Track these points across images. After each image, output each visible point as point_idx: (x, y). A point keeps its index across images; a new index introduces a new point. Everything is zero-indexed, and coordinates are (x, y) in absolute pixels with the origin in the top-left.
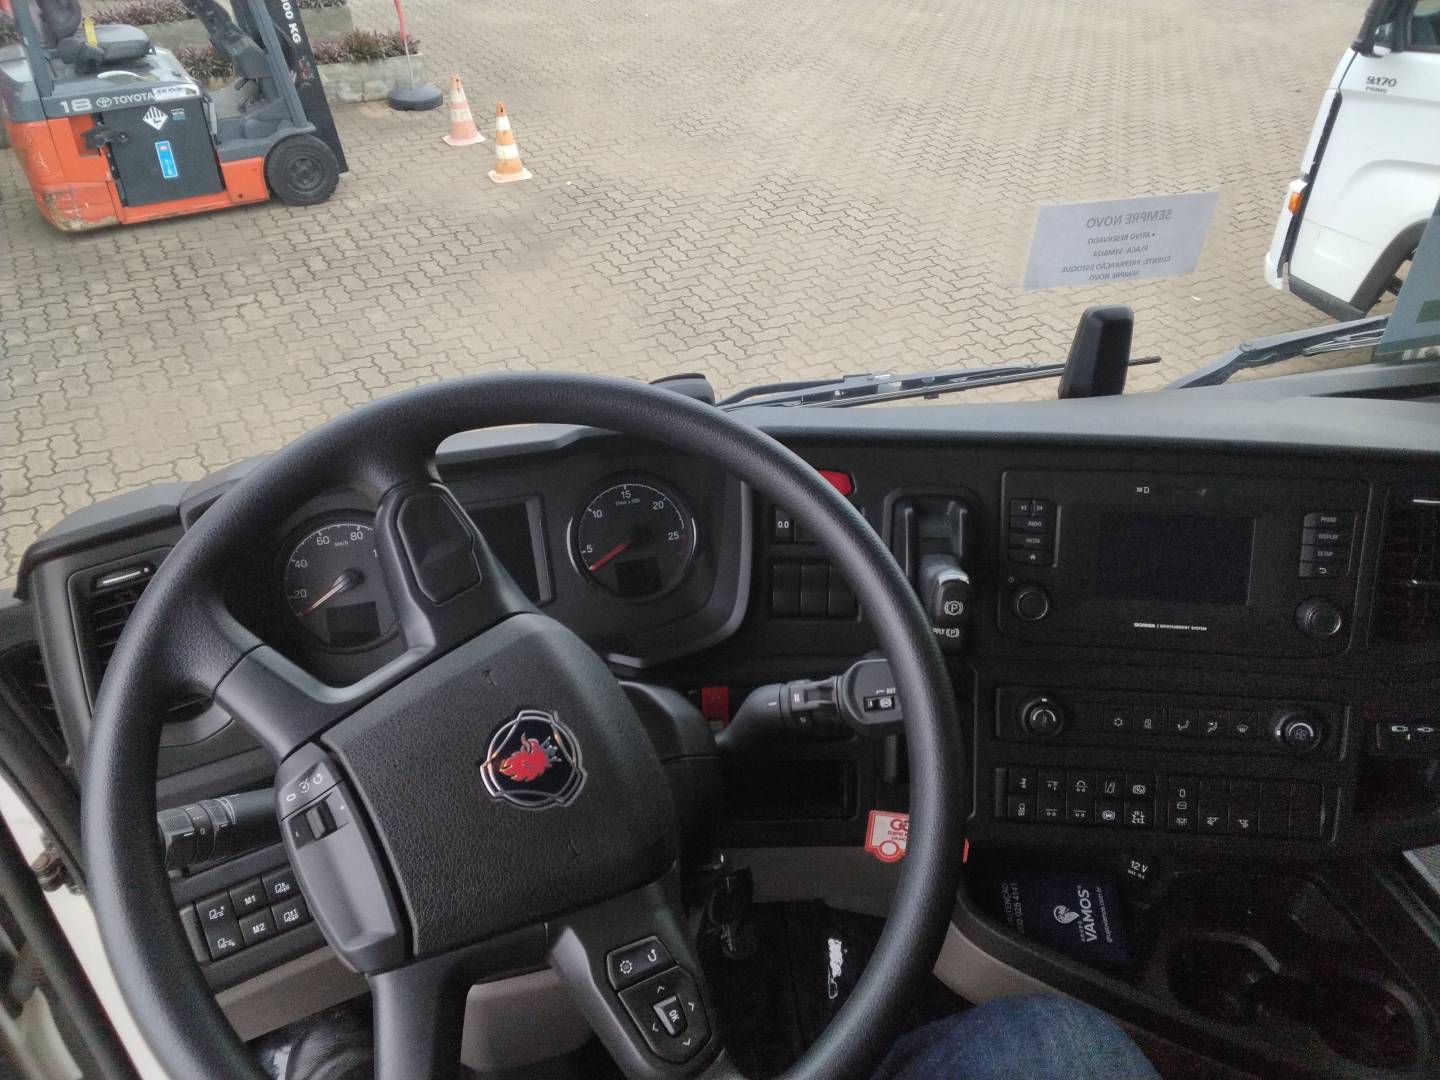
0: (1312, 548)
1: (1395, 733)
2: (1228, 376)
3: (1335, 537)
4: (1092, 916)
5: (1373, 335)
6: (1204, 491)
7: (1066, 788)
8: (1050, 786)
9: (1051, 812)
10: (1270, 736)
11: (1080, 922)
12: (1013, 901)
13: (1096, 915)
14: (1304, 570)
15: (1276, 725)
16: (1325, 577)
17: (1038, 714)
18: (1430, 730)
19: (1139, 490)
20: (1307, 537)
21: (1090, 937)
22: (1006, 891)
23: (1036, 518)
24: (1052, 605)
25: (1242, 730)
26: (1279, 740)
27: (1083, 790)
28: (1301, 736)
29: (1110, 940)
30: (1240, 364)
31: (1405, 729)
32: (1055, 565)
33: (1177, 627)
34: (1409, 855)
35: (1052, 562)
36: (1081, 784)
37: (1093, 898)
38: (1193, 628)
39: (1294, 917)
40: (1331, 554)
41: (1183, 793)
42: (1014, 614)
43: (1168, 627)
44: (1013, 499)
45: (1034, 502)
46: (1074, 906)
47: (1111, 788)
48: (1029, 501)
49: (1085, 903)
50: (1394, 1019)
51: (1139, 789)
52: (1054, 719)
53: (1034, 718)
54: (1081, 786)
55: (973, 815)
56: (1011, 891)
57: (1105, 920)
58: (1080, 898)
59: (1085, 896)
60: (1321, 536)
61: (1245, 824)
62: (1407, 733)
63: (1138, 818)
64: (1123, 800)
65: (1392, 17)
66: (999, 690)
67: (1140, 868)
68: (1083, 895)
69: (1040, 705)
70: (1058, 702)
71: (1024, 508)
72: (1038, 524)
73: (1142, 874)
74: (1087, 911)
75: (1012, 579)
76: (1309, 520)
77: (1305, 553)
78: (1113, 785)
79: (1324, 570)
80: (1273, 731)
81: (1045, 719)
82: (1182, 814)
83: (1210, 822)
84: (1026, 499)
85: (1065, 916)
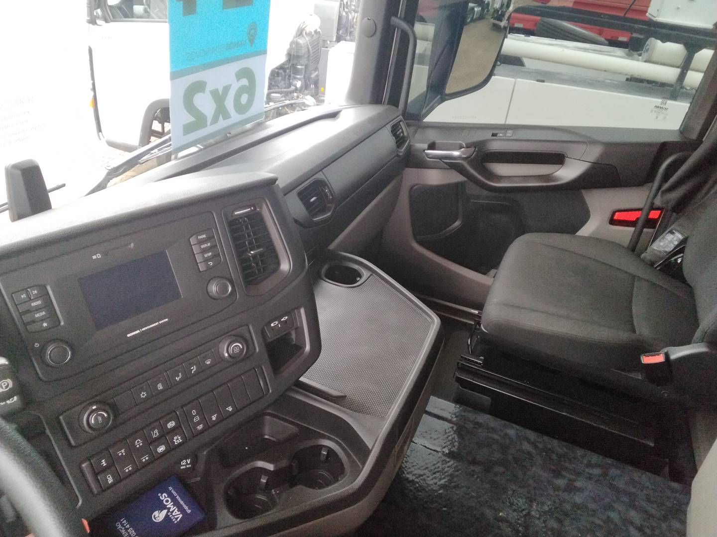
0: (201, 254)
1: (273, 326)
2: (106, 185)
3: (209, 244)
4: (174, 505)
5: (167, 146)
6: (132, 245)
7: (131, 449)
8: (120, 454)
9: (128, 469)
10: (222, 359)
11: (169, 514)
12: (126, 529)
13: (176, 503)
14: (202, 267)
15: (223, 352)
16: (213, 266)
17: (93, 417)
18: (287, 317)
19: (94, 257)
20: (196, 249)
21: (178, 518)
22: (120, 526)
23: (36, 299)
24: (72, 349)
25: (208, 363)
26: (228, 358)
27: (141, 444)
28: (237, 351)
29: (189, 511)
30: (109, 177)
31: (277, 322)
32: (62, 323)
33: (152, 326)
34: (302, 379)
35: (60, 323)
36: (138, 442)
37: (170, 495)
38: (160, 322)
39: (266, 437)
40: (210, 254)
41: (194, 412)
42: (48, 365)
43: (146, 328)
44: (12, 293)
45: (28, 290)
46: (161, 507)
47: (156, 433)
48: (25, 290)
49: (167, 501)
50: (328, 456)
51: (171, 424)
52: (106, 415)
53: (93, 422)
54: (139, 443)
55: (80, 503)
56: (122, 525)
57: (182, 502)
58: (163, 500)
59: (165, 497)
60: (202, 247)
61: (230, 409)
62: (278, 324)
63: (177, 440)
64: (166, 434)
65: (99, 6)
66: (61, 417)
67: (187, 462)
68: (164, 497)
69: (93, 411)
70: (104, 404)
71: (24, 296)
72: (39, 302)
73: (189, 464)
74: (170, 505)
75: (37, 345)
76: (193, 240)
77: (199, 258)
78: (156, 431)
79: (211, 263)
80: (223, 355)
81: (100, 419)
82: (199, 423)
83: (214, 418)
84: (23, 290)
85: (159, 516)
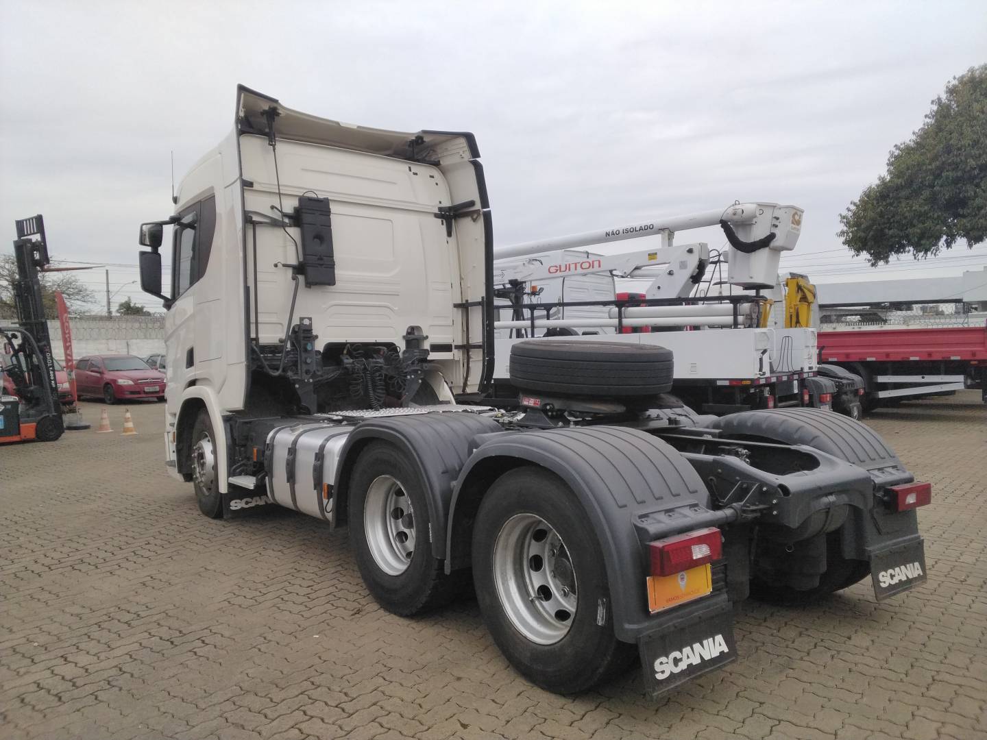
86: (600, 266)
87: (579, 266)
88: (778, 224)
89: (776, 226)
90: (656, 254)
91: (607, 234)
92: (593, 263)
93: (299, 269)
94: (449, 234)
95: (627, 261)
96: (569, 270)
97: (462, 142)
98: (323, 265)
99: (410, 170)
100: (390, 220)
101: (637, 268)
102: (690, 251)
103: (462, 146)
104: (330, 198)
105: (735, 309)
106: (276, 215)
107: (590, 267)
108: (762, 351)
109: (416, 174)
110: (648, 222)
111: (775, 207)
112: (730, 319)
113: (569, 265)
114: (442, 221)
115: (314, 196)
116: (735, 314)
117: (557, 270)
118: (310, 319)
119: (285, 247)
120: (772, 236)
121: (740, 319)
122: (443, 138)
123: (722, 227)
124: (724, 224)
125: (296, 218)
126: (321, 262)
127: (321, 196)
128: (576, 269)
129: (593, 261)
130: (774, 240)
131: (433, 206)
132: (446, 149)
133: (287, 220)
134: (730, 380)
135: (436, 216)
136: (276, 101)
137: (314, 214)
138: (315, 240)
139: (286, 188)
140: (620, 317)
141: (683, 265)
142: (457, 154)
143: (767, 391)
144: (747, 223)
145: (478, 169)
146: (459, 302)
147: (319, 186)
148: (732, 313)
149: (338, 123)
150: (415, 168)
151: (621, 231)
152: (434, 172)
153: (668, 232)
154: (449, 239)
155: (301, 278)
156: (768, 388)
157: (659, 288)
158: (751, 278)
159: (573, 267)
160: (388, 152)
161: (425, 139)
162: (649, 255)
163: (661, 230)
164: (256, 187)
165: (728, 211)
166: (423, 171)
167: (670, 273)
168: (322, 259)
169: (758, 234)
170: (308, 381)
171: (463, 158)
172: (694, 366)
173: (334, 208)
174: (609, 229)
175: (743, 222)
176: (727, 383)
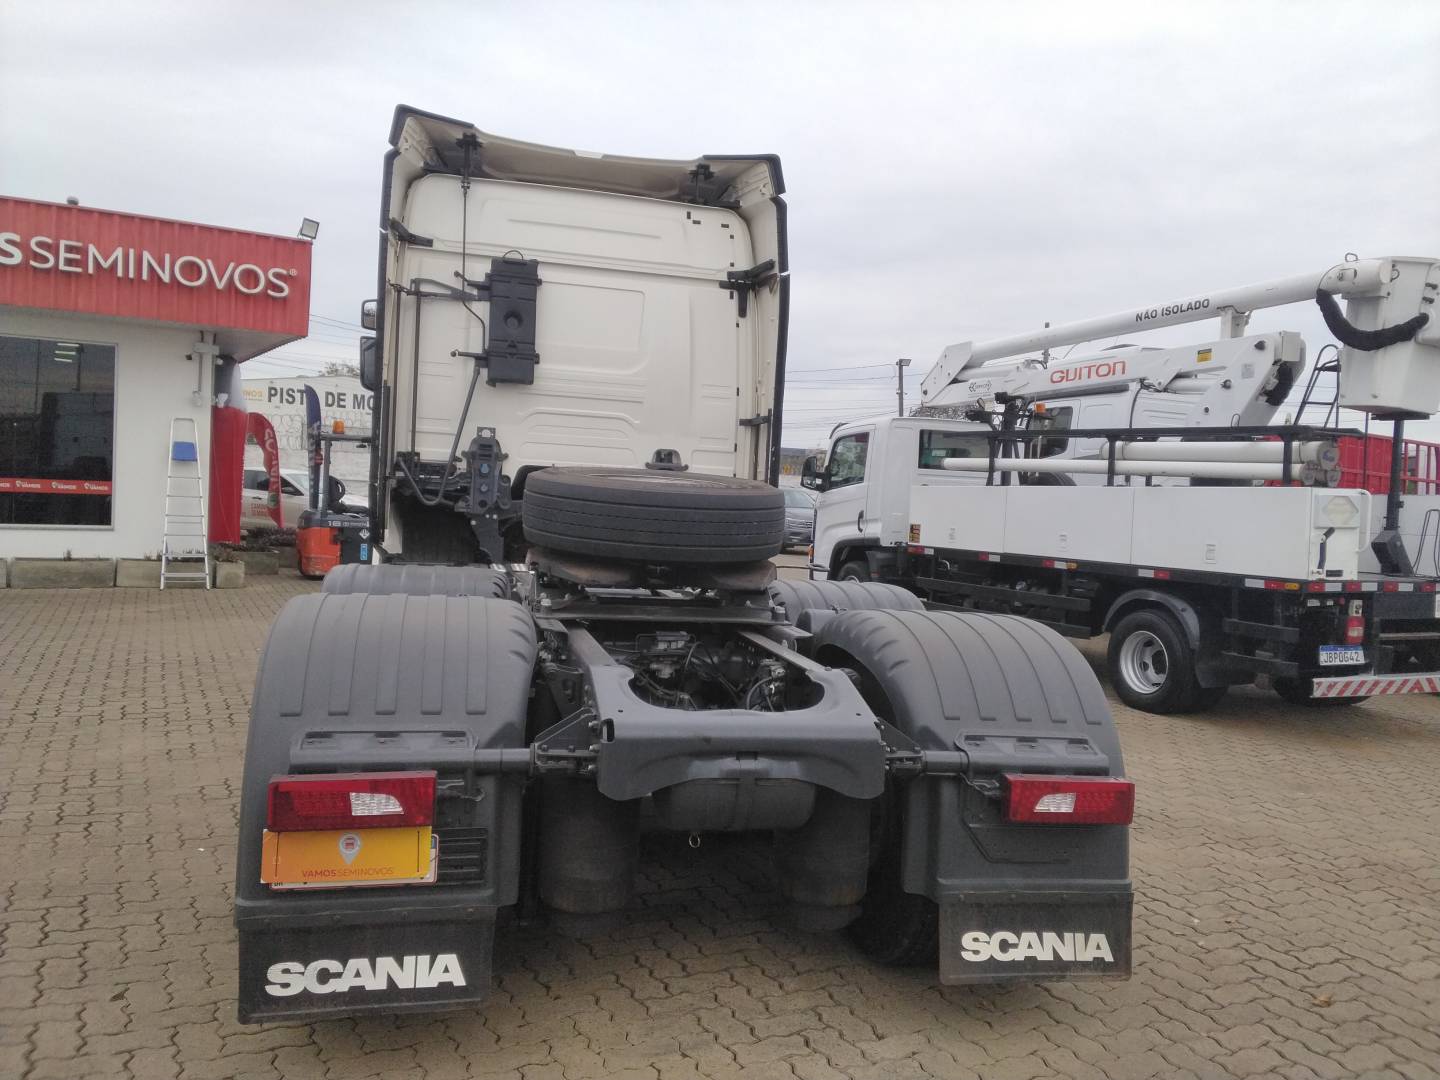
86: (1123, 372)
87: (1093, 370)
88: (1435, 297)
89: (1431, 301)
90: (1209, 351)
91: (1139, 317)
92: (1114, 366)
93: (481, 360)
94: (742, 312)
95: (1165, 363)
96: (1080, 378)
97: (764, 169)
98: (515, 354)
99: (689, 217)
100: (641, 292)
101: (1179, 376)
102: (1260, 346)
103: (762, 176)
104: (539, 259)
105: (1287, 451)
106: (457, 284)
107: (1109, 371)
108: (1325, 530)
109: (697, 222)
110: (1200, 296)
111: (1431, 264)
112: (1276, 469)
113: (1081, 369)
114: (732, 294)
115: (517, 257)
116: (1287, 460)
117: (1062, 378)
118: (493, 430)
119: (468, 329)
120: (1421, 320)
121: (1296, 469)
122: (741, 165)
123: (1318, 302)
124: (1324, 299)
125: (486, 290)
126: (514, 351)
127: (528, 257)
128: (1089, 377)
129: (1115, 364)
130: (1427, 326)
131: (719, 271)
132: (747, 182)
133: (475, 292)
134: (1267, 579)
135: (723, 285)
136: (471, 126)
137: (509, 282)
138: (509, 320)
139: (474, 246)
140: (1112, 458)
141: (1248, 371)
142: (755, 192)
143: (1355, 608)
144: (1367, 295)
145: (781, 208)
146: (749, 417)
147: (524, 243)
148: (1282, 457)
149: (573, 152)
150: (696, 215)
151: (1159, 312)
152: (732, 219)
153: (1236, 314)
154: (742, 321)
155: (484, 372)
156: (1358, 603)
157: (1207, 410)
158: (1375, 397)
159: (1085, 372)
160: (666, 194)
161: (712, 169)
162: (1199, 353)
163: (1221, 309)
164: (436, 246)
165: (1330, 274)
166: (712, 219)
167: (1226, 385)
168: (514, 346)
169: (1392, 315)
170: (491, 517)
171: (763, 194)
172: (1211, 548)
173: (543, 273)
174: (1142, 309)
175: (1363, 292)
176: (1260, 584)
